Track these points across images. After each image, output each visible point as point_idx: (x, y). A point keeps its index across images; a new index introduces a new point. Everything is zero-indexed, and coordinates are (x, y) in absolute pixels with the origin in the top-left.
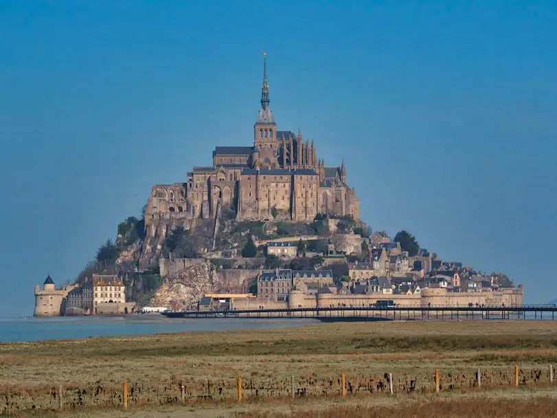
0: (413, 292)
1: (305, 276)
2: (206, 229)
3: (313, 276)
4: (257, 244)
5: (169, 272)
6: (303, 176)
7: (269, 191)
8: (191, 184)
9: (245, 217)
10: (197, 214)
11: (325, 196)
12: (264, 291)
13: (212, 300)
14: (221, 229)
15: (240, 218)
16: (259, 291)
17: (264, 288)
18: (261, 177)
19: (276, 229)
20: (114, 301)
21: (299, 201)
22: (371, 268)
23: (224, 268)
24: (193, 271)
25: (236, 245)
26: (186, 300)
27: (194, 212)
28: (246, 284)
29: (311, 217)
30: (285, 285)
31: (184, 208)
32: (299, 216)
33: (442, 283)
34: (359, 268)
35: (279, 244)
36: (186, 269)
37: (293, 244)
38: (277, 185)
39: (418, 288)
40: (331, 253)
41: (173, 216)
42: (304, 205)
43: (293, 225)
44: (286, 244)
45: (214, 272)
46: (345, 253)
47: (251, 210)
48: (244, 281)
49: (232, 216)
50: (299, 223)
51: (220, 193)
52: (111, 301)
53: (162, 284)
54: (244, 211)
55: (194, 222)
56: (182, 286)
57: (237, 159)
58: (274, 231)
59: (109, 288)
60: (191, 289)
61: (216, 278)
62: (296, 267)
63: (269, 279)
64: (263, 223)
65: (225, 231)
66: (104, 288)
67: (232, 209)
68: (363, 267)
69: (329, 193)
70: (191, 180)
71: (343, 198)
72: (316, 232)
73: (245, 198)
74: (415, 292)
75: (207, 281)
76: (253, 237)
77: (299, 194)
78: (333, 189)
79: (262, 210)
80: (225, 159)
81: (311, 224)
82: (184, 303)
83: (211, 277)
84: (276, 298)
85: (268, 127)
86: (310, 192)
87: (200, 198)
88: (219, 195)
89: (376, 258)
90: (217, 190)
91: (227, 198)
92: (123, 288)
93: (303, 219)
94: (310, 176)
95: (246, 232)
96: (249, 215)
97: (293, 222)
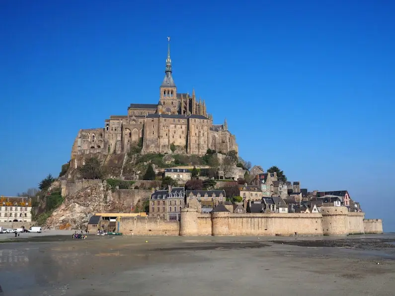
0: (311, 211)
1: (199, 195)
2: (116, 162)
3: (206, 195)
4: (157, 171)
5: (69, 193)
6: (197, 119)
7: (169, 131)
8: (108, 128)
9: (148, 151)
10: (112, 151)
11: (214, 138)
12: (156, 209)
13: (101, 219)
14: (128, 161)
15: (144, 152)
16: (151, 210)
17: (156, 207)
18: (162, 119)
19: (174, 160)
20: (19, 220)
21: (193, 139)
22: (260, 190)
23: (120, 188)
24: (89, 191)
25: (139, 172)
26: (77, 220)
27: (109, 150)
28: (141, 204)
29: (203, 152)
30: (178, 203)
31: (102, 146)
32: (193, 151)
33: (337, 202)
34: (248, 189)
35: (176, 171)
36: (84, 189)
37: (187, 171)
38: (175, 127)
39: (315, 207)
40: (221, 178)
41: (92, 152)
42: (197, 142)
43: (188, 157)
44: (182, 171)
45: (110, 192)
46: (233, 178)
47: (153, 145)
48: (139, 201)
49: (138, 151)
50: (193, 156)
51: (130, 134)
52: (16, 221)
53: (61, 204)
54: (147, 147)
55: (109, 157)
56: (77, 205)
57: (146, 112)
58: (172, 162)
59: (14, 208)
60: (85, 208)
61: (110, 198)
62: (190, 188)
63: (162, 197)
64: (163, 156)
65: (131, 162)
66: (9, 208)
67: (138, 145)
68: (252, 188)
69: (217, 136)
70: (108, 125)
71: (228, 140)
72: (208, 163)
73: (149, 136)
74: (313, 211)
75: (101, 200)
76: (154, 166)
77: (193, 133)
78: (220, 132)
79: (162, 146)
80: (137, 112)
81: (203, 157)
82: (75, 222)
83: (106, 197)
84: (167, 217)
85: (170, 89)
86: (202, 132)
87: (115, 139)
88: (129, 135)
89: (263, 181)
90: (128, 131)
91: (135, 138)
92: (29, 209)
93: (197, 153)
94: (202, 120)
95: (148, 162)
96: (152, 149)
97: (188, 155)
